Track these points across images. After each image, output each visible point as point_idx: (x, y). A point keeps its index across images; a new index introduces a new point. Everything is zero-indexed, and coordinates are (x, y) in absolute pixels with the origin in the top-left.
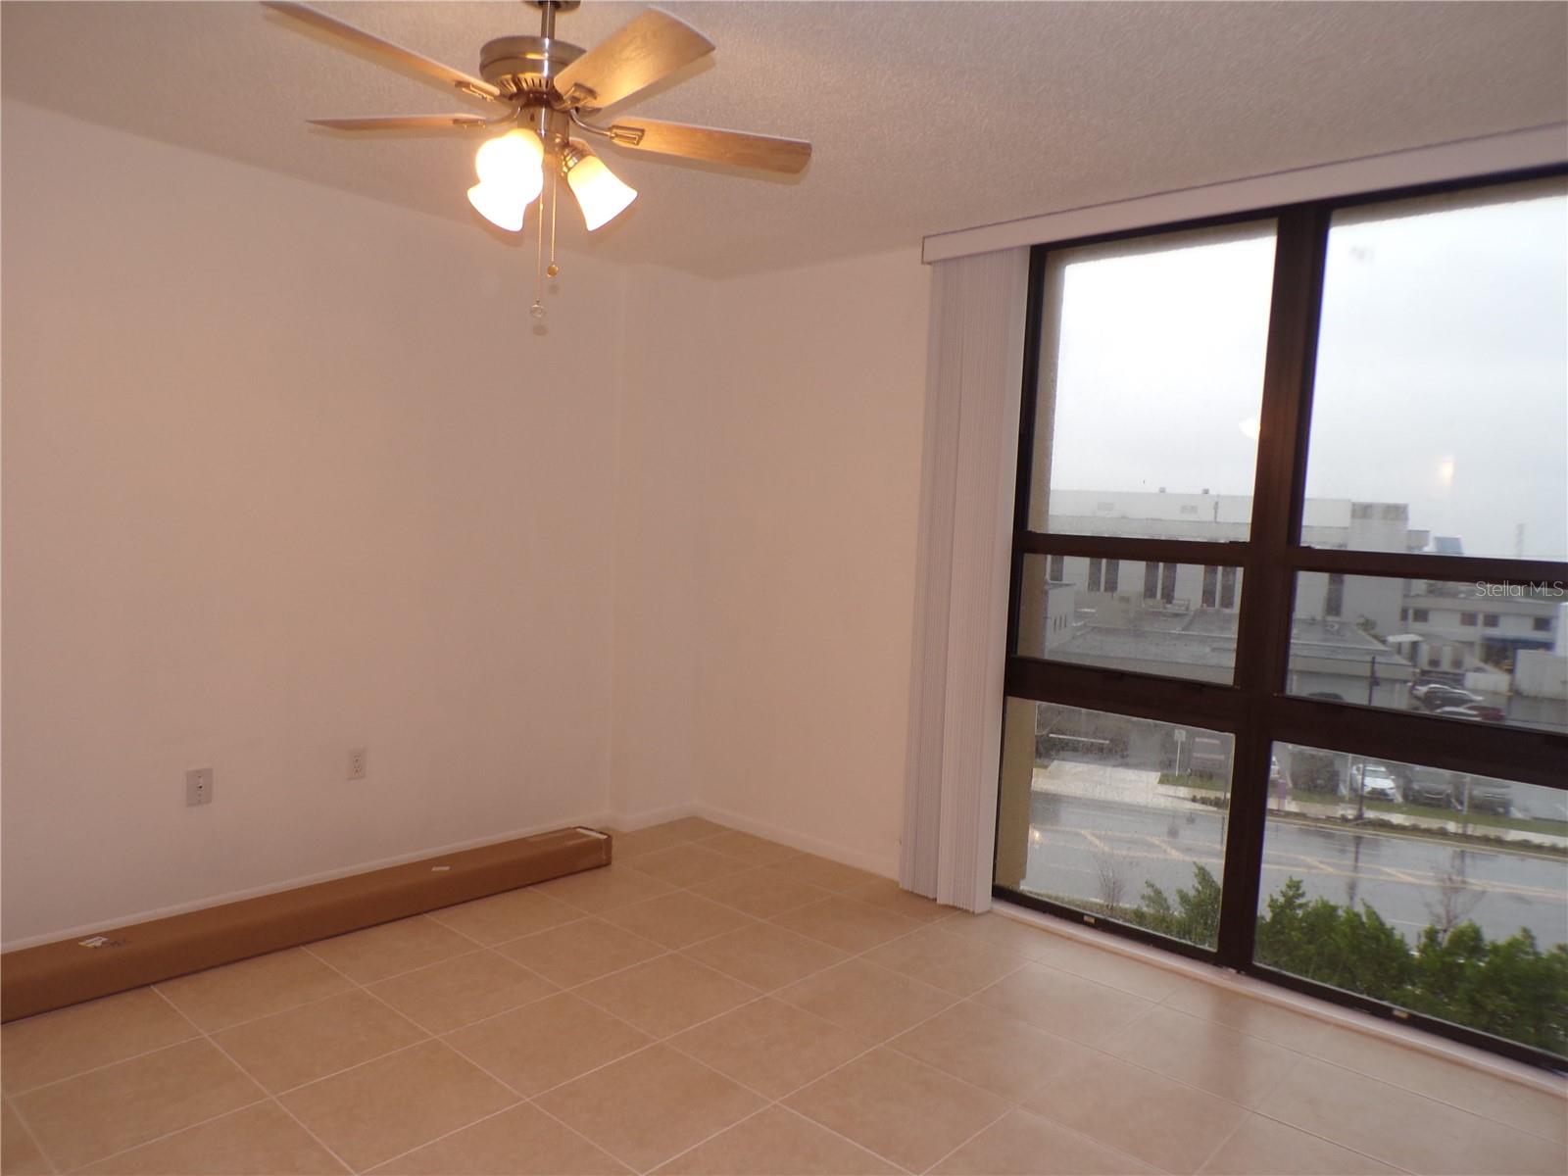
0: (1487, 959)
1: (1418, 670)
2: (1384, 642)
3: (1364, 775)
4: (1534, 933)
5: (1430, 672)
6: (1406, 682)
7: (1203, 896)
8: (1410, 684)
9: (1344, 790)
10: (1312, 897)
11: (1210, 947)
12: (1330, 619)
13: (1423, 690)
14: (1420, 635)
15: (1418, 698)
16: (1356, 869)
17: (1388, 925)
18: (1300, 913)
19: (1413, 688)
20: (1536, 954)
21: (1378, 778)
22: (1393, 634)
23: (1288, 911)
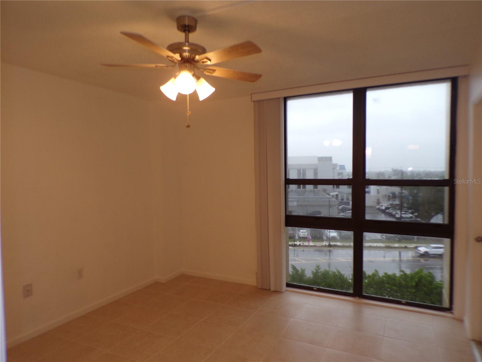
0: (367, 279)
1: (339, 202)
2: (329, 195)
3: (329, 233)
4: (378, 271)
5: (341, 202)
6: (336, 205)
7: (293, 273)
8: (337, 206)
9: (325, 238)
10: (322, 269)
11: (351, 291)
12: (315, 190)
13: (340, 207)
14: (338, 192)
15: (339, 209)
16: (330, 259)
17: (343, 274)
18: (320, 274)
19: (338, 207)
20: (379, 276)
21: (333, 233)
22: (331, 192)
23: (317, 274)
